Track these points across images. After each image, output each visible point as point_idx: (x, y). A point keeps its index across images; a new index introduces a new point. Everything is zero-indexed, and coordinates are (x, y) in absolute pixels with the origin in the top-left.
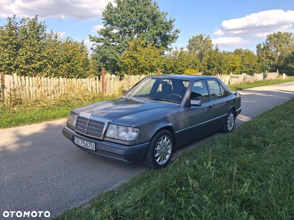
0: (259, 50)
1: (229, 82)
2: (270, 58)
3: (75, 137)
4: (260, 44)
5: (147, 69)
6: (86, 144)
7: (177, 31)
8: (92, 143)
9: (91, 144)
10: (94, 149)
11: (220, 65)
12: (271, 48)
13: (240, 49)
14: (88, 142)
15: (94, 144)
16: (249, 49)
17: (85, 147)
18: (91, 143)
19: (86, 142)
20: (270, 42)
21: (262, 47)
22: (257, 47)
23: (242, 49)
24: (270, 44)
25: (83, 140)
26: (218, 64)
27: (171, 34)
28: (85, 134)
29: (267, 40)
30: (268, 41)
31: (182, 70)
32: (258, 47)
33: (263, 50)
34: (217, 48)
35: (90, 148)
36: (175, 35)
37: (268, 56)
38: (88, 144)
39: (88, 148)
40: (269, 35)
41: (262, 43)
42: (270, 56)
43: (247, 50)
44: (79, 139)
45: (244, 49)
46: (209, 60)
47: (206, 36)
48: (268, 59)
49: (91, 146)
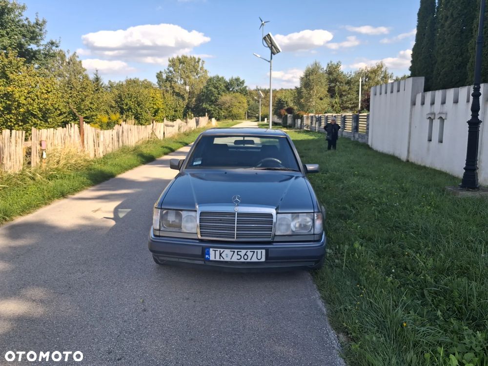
0: (160, 81)
1: (164, 133)
2: (178, 94)
3: (211, 249)
4: (161, 72)
5: (35, 116)
6: (245, 254)
7: (52, 43)
8: (259, 251)
9: (255, 253)
10: (263, 259)
11: (139, 105)
12: (176, 80)
13: (136, 78)
14: (249, 251)
15: (264, 251)
16: (148, 80)
17: (242, 260)
18: (256, 251)
19: (243, 252)
20: (174, 71)
21: (164, 76)
22: (157, 77)
23: (138, 79)
24: (174, 72)
25: (236, 251)
26: (136, 105)
27: (41, 48)
28: (235, 240)
29: (170, 66)
30: (171, 69)
31: (92, 116)
32: (159, 76)
33: (166, 81)
34: (97, 76)
35: (254, 259)
36: (48, 51)
37: (174, 92)
38: (250, 254)
39: (249, 260)
40: (171, 59)
41: (163, 71)
42: (177, 91)
43: (146, 80)
44: (222, 250)
45: (141, 79)
46: (120, 97)
47: (71, 54)
48: (175, 96)
49: (258, 256)
